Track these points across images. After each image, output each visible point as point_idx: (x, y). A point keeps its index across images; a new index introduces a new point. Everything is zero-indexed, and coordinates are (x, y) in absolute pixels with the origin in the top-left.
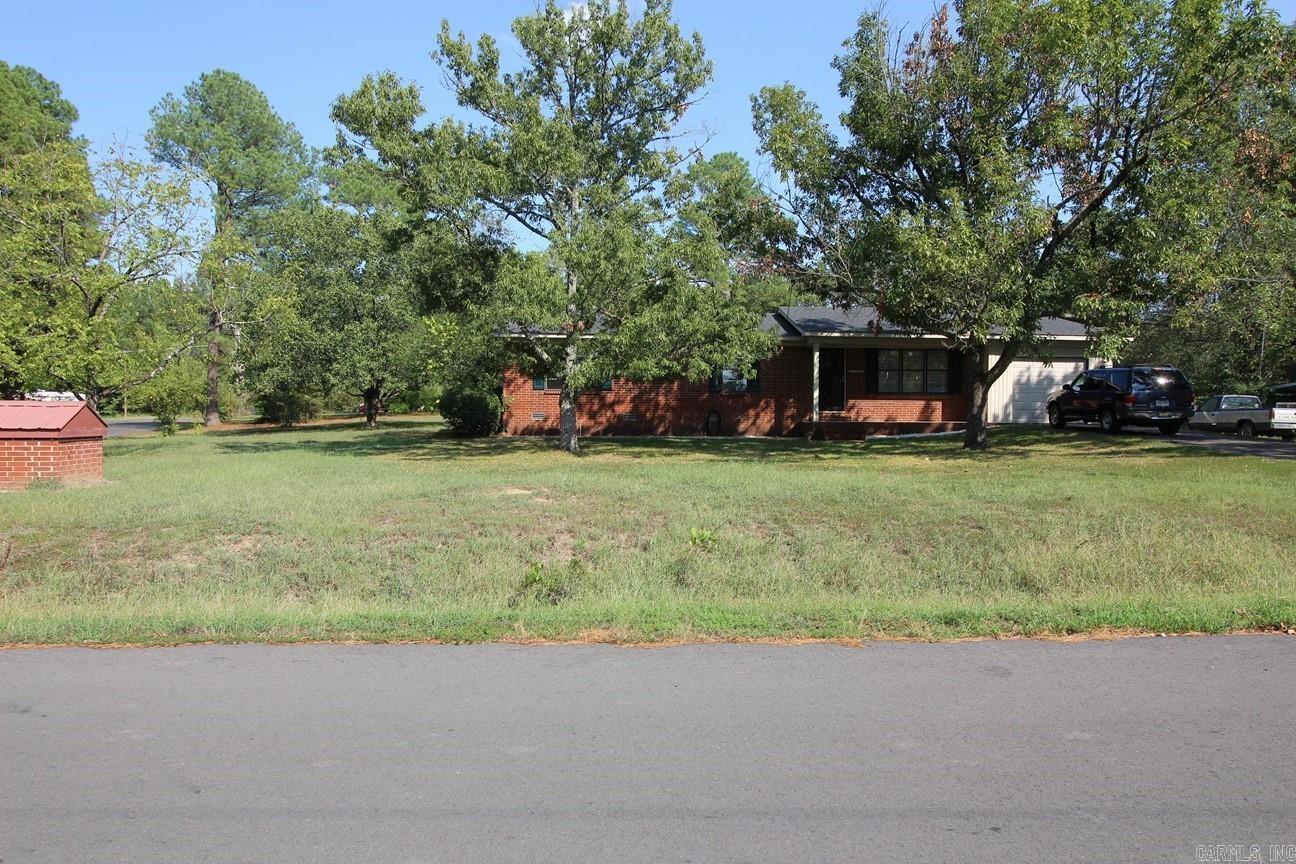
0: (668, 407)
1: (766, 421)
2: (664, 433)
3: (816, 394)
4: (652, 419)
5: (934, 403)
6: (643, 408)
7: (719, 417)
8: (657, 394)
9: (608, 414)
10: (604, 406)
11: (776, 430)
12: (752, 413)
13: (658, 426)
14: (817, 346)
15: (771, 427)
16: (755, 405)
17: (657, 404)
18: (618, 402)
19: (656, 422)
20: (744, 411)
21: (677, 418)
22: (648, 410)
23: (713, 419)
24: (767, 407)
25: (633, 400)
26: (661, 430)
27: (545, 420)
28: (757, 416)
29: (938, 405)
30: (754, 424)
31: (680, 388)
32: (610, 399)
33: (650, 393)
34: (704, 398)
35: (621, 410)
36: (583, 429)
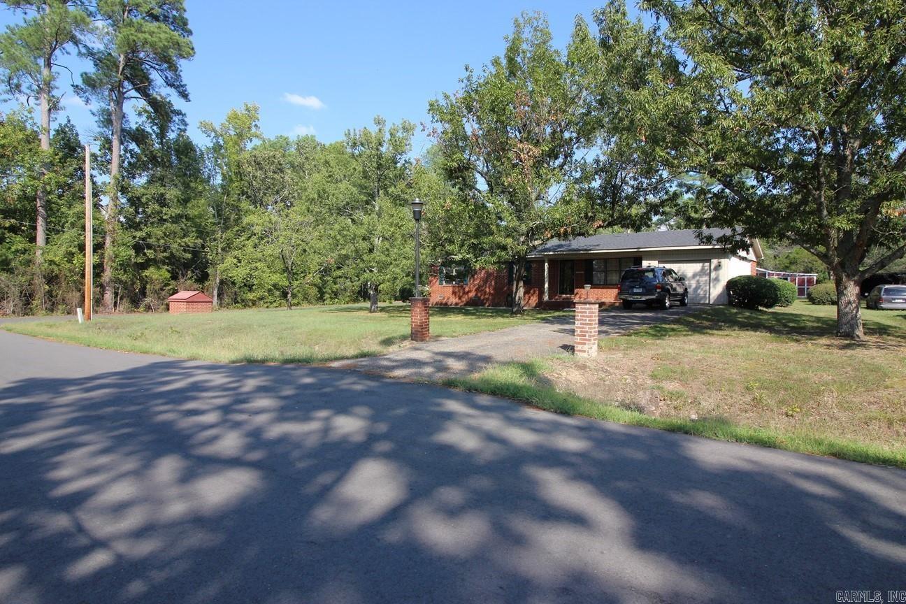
0: (490, 293)
1: (533, 300)
3: (546, 285)
4: (484, 299)
6: (479, 295)
8: (486, 287)
9: (466, 297)
10: (464, 293)
11: (539, 305)
13: (485, 303)
14: (546, 260)
15: (537, 303)
16: (528, 292)
17: (485, 292)
18: (470, 291)
19: (485, 301)
21: (493, 299)
22: (481, 295)
23: (510, 300)
24: (534, 293)
25: (476, 290)
26: (487, 305)
27: (444, 299)
28: (530, 297)
30: (528, 302)
31: (495, 283)
32: (467, 290)
33: (482, 287)
34: (505, 289)
35: (472, 294)
36: (456, 304)
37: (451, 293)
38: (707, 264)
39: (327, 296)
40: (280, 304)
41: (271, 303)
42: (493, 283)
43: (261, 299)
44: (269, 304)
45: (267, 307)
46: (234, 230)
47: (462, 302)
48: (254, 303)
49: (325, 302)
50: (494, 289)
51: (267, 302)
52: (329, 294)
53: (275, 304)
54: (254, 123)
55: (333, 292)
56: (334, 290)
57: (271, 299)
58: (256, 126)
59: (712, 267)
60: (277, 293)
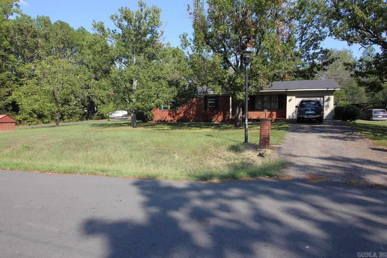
0: (193, 114)
1: (220, 118)
2: (192, 122)
3: (231, 110)
4: (189, 118)
5: (273, 112)
7: (207, 117)
8: (190, 111)
9: (178, 116)
10: (176, 114)
11: (223, 121)
12: (216, 116)
13: (190, 120)
15: (222, 120)
16: (217, 114)
17: (190, 114)
18: (180, 113)
19: (190, 119)
20: (214, 115)
21: (195, 117)
22: (187, 115)
23: (205, 118)
24: (221, 114)
25: (184, 112)
26: (191, 121)
27: (163, 118)
28: (218, 117)
29: (275, 113)
30: (217, 119)
31: (197, 109)
32: (178, 112)
33: (188, 110)
34: (203, 111)
35: (181, 115)
36: (171, 121)
37: (168, 114)
38: (322, 98)
39: (65, 117)
40: (37, 123)
41: (32, 122)
42: (195, 108)
43: (24, 119)
44: (30, 123)
45: (30, 125)
46: (6, 73)
47: (175, 119)
48: (20, 122)
49: (65, 121)
50: (196, 112)
51: (29, 121)
52: (67, 116)
53: (34, 123)
54: (15, 3)
55: (69, 114)
56: (70, 113)
57: (31, 119)
58: (17, 5)
59: (325, 100)
60: (35, 116)
